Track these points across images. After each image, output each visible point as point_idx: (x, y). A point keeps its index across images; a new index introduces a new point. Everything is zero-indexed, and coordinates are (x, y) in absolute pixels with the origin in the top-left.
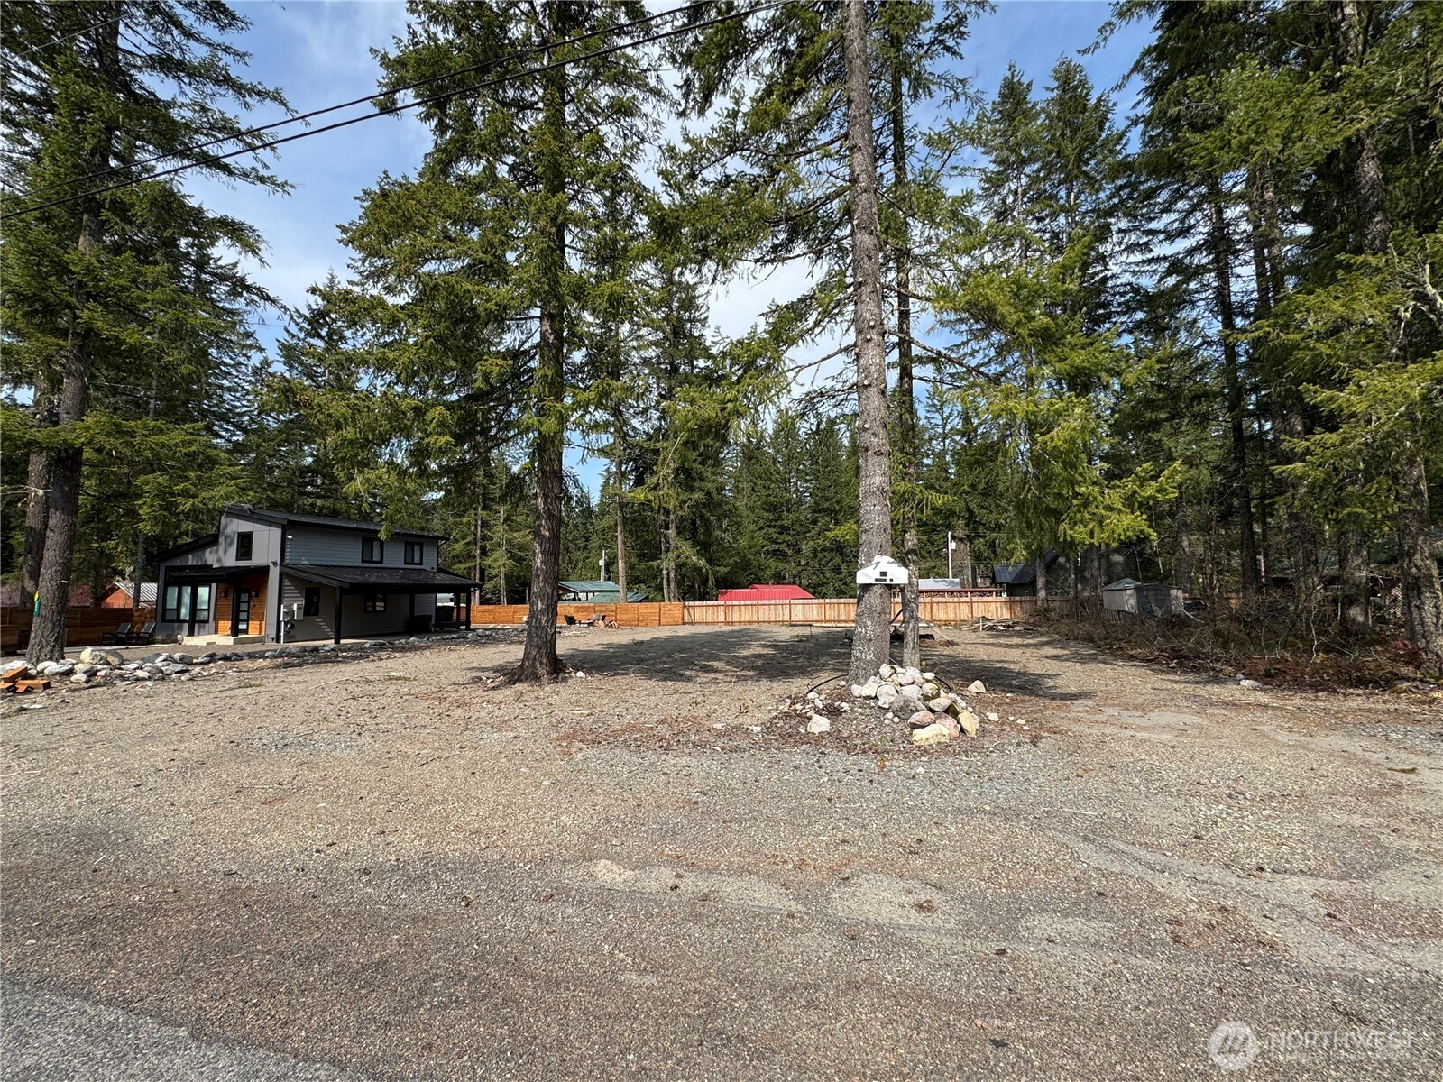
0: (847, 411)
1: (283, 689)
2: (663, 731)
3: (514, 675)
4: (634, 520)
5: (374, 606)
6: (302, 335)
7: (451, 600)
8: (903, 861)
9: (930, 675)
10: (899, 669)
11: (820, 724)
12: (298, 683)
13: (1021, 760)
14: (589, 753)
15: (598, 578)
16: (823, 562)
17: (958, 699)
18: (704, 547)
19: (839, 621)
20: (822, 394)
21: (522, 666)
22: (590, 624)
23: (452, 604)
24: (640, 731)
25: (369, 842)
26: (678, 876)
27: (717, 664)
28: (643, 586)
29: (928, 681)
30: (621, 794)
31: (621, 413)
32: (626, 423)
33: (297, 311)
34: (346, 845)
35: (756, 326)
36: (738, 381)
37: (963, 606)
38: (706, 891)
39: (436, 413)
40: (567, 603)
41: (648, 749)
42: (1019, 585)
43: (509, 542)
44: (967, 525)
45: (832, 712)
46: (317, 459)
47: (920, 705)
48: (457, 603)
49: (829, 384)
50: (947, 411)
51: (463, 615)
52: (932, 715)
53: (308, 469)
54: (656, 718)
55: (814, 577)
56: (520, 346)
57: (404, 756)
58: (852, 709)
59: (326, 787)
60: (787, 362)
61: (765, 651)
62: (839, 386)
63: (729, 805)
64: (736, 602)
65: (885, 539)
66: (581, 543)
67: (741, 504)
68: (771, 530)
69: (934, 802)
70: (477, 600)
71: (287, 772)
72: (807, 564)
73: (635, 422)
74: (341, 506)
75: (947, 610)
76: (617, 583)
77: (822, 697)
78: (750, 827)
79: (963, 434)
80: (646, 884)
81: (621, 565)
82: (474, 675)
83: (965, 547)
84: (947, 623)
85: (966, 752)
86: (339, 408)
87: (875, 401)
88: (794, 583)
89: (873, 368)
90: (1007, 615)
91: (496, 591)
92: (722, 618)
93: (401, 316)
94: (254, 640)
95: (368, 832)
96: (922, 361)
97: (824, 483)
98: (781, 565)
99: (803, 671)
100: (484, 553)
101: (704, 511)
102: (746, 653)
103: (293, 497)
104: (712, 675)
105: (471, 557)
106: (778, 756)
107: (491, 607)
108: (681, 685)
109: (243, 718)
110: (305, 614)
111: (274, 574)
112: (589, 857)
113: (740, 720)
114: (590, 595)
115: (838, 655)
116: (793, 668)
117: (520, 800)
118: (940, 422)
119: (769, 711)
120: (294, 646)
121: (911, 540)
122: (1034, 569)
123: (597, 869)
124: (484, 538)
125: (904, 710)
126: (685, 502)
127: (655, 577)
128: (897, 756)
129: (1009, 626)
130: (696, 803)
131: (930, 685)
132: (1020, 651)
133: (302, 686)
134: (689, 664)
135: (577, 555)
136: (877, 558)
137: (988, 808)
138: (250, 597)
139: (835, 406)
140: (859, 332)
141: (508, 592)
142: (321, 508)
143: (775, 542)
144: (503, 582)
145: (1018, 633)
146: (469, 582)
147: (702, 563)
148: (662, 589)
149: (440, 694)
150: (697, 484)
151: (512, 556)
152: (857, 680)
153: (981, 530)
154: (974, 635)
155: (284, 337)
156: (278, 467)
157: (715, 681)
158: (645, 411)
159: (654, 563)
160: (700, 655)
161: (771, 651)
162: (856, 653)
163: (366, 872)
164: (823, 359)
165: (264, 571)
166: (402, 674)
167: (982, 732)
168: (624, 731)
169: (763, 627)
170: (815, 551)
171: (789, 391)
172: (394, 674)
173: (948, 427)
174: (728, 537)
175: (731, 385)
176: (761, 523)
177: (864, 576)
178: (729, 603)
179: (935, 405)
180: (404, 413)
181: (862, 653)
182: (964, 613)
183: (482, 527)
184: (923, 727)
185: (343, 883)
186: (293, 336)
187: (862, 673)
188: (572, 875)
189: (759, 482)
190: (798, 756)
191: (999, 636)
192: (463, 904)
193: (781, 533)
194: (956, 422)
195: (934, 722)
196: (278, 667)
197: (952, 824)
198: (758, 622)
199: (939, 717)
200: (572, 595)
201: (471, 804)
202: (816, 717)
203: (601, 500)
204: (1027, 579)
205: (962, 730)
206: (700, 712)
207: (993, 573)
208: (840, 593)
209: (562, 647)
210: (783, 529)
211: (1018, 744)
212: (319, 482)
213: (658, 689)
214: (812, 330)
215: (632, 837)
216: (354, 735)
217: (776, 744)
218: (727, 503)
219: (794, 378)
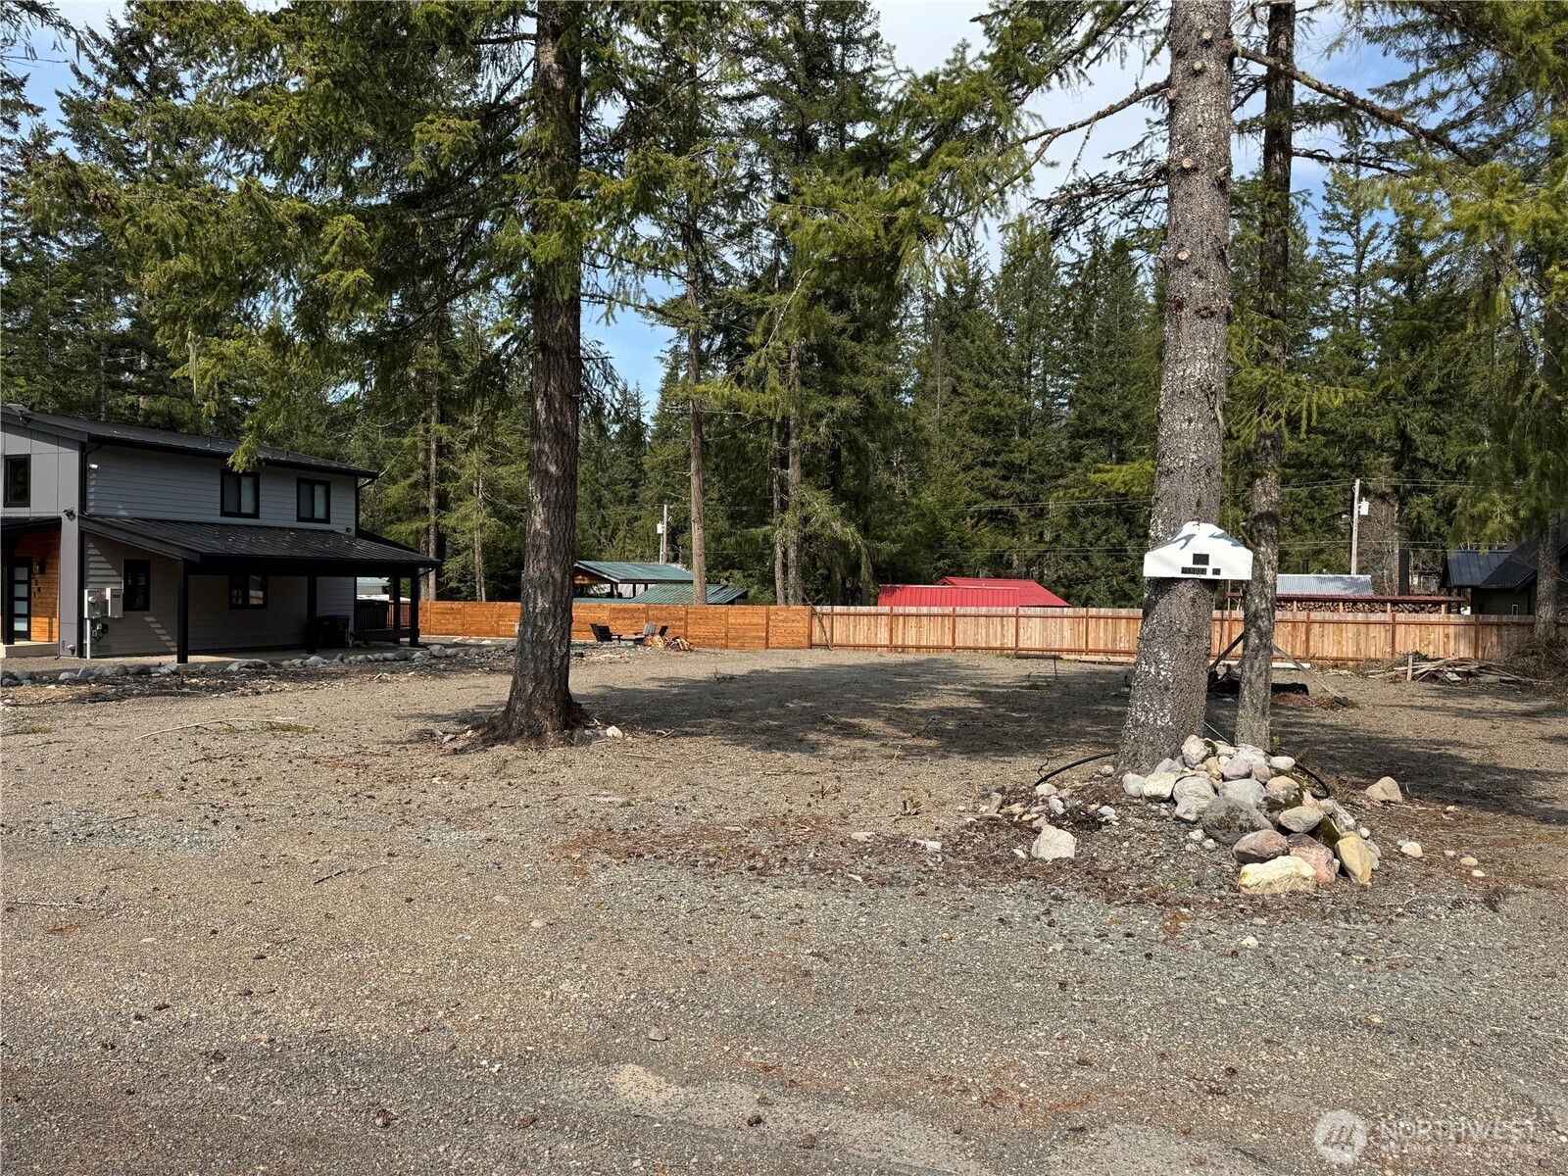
0: (1148, 224)
1: (88, 738)
2: (759, 839)
3: (491, 729)
4: (721, 448)
5: (246, 597)
6: (103, 81)
7: (385, 590)
8: (1194, 1105)
9: (1284, 762)
10: (1223, 747)
11: (1056, 844)
12: (115, 729)
13: (1460, 935)
14: (620, 872)
15: (656, 556)
16: (1090, 536)
17: (1340, 810)
18: (856, 503)
19: (1115, 653)
20: (1094, 190)
21: (506, 713)
22: (639, 641)
23: (386, 597)
24: (715, 838)
25: (225, 1007)
26: (763, 1101)
27: (868, 723)
28: (737, 574)
29: (1279, 772)
30: (671, 949)
31: (699, 234)
32: (710, 253)
33: (92, 34)
34: (184, 1011)
35: (965, 46)
36: (924, 163)
37: (1374, 631)
38: (813, 1131)
39: (338, 227)
40: (595, 602)
41: (728, 871)
42: (1500, 592)
43: (491, 485)
44: (1397, 467)
45: (1082, 823)
46: (138, 322)
47: (1260, 818)
48: (396, 596)
49: (1113, 168)
50: (1366, 225)
51: (405, 619)
52: (1283, 840)
53: (123, 341)
54: (745, 816)
55: (1069, 565)
56: (499, 98)
57: (289, 863)
58: (1122, 820)
59: (154, 910)
60: (1025, 120)
61: (962, 703)
62: (1134, 173)
63: (868, 981)
64: (913, 610)
65: (1208, 489)
66: (624, 491)
67: (931, 421)
68: (988, 472)
69: (1271, 1002)
70: (432, 591)
71: (91, 881)
72: (1057, 539)
73: (729, 255)
74: (183, 410)
75: (1338, 638)
76: (688, 564)
77: (1065, 793)
78: (908, 1023)
79: (1399, 275)
80: (704, 1112)
81: (696, 534)
82: (421, 726)
83: (1390, 512)
84: (1338, 663)
85: (1346, 912)
86: (164, 215)
87: (1203, 200)
88: (1027, 576)
89: (1204, 133)
90: (1464, 651)
91: (465, 575)
92: (883, 638)
93: (275, 35)
94: (41, 652)
95: (224, 991)
96: (1313, 115)
97: (1099, 377)
98: (1005, 541)
99: (1032, 744)
100: (443, 503)
101: (855, 431)
102: (923, 705)
103: (98, 392)
104: (858, 743)
105: (420, 511)
106: (971, 898)
107: (456, 605)
108: (795, 758)
109: (19, 786)
110: (125, 609)
111: (70, 532)
112: (603, 1055)
113: (904, 827)
114: (640, 588)
115: (1108, 717)
116: (1015, 737)
117: (490, 950)
118: (1350, 251)
119: (959, 813)
120: (109, 664)
121: (1267, 495)
122: (1535, 560)
123: (618, 1079)
124: (443, 475)
125: (1226, 826)
126: (820, 416)
127: (760, 558)
128: (1205, 913)
129: (1469, 674)
130: (807, 974)
131: (1284, 781)
132: (1487, 724)
133: (120, 735)
134: (817, 720)
135: (616, 513)
136: (1188, 528)
137: (1377, 1020)
138: (30, 573)
139: (1124, 215)
140: (1178, 55)
141: (489, 577)
142: (149, 414)
143: (995, 496)
144: (478, 559)
145: (1488, 690)
146: (415, 557)
147: (848, 532)
148: (773, 581)
149: (357, 759)
150: (844, 380)
151: (496, 512)
152: (1136, 765)
153: (1426, 477)
154: (1393, 689)
155: (70, 85)
156: (71, 335)
157: (859, 756)
158: (747, 230)
159: (759, 532)
160: (838, 705)
161: (974, 704)
162: (1136, 712)
163: (218, 1057)
164: (1101, 115)
165: (53, 526)
166: (293, 720)
167: (1384, 875)
168: (685, 837)
169: (962, 658)
170: (1073, 515)
171: (1028, 180)
172: (279, 719)
173: (1366, 263)
174: (901, 484)
175: (909, 171)
176: (968, 456)
177: (1159, 563)
178: (900, 610)
179: (1337, 217)
180: (282, 227)
181: (1149, 713)
182: (1376, 644)
183: (440, 453)
184: (1263, 860)
185: (178, 1074)
186: (87, 82)
187: (1145, 750)
188: (574, 1086)
189: (967, 375)
190: (1009, 900)
191: (1448, 694)
192: (379, 1121)
193: (1006, 478)
194: (1384, 250)
195: (1286, 853)
196: (80, 699)
197: (1299, 1044)
198: (954, 649)
199: (1298, 844)
200: (607, 588)
201: (402, 954)
202: (1049, 831)
203: (662, 407)
204: (1516, 581)
205: (1343, 871)
206: (829, 809)
207: (1445, 563)
208: (1121, 598)
209: (581, 681)
210: (1011, 470)
211: (1457, 904)
212: (143, 364)
213: (754, 764)
214: (1081, 51)
215: (685, 1028)
216: (207, 824)
217: (967, 876)
218: (902, 418)
219: (1038, 155)
